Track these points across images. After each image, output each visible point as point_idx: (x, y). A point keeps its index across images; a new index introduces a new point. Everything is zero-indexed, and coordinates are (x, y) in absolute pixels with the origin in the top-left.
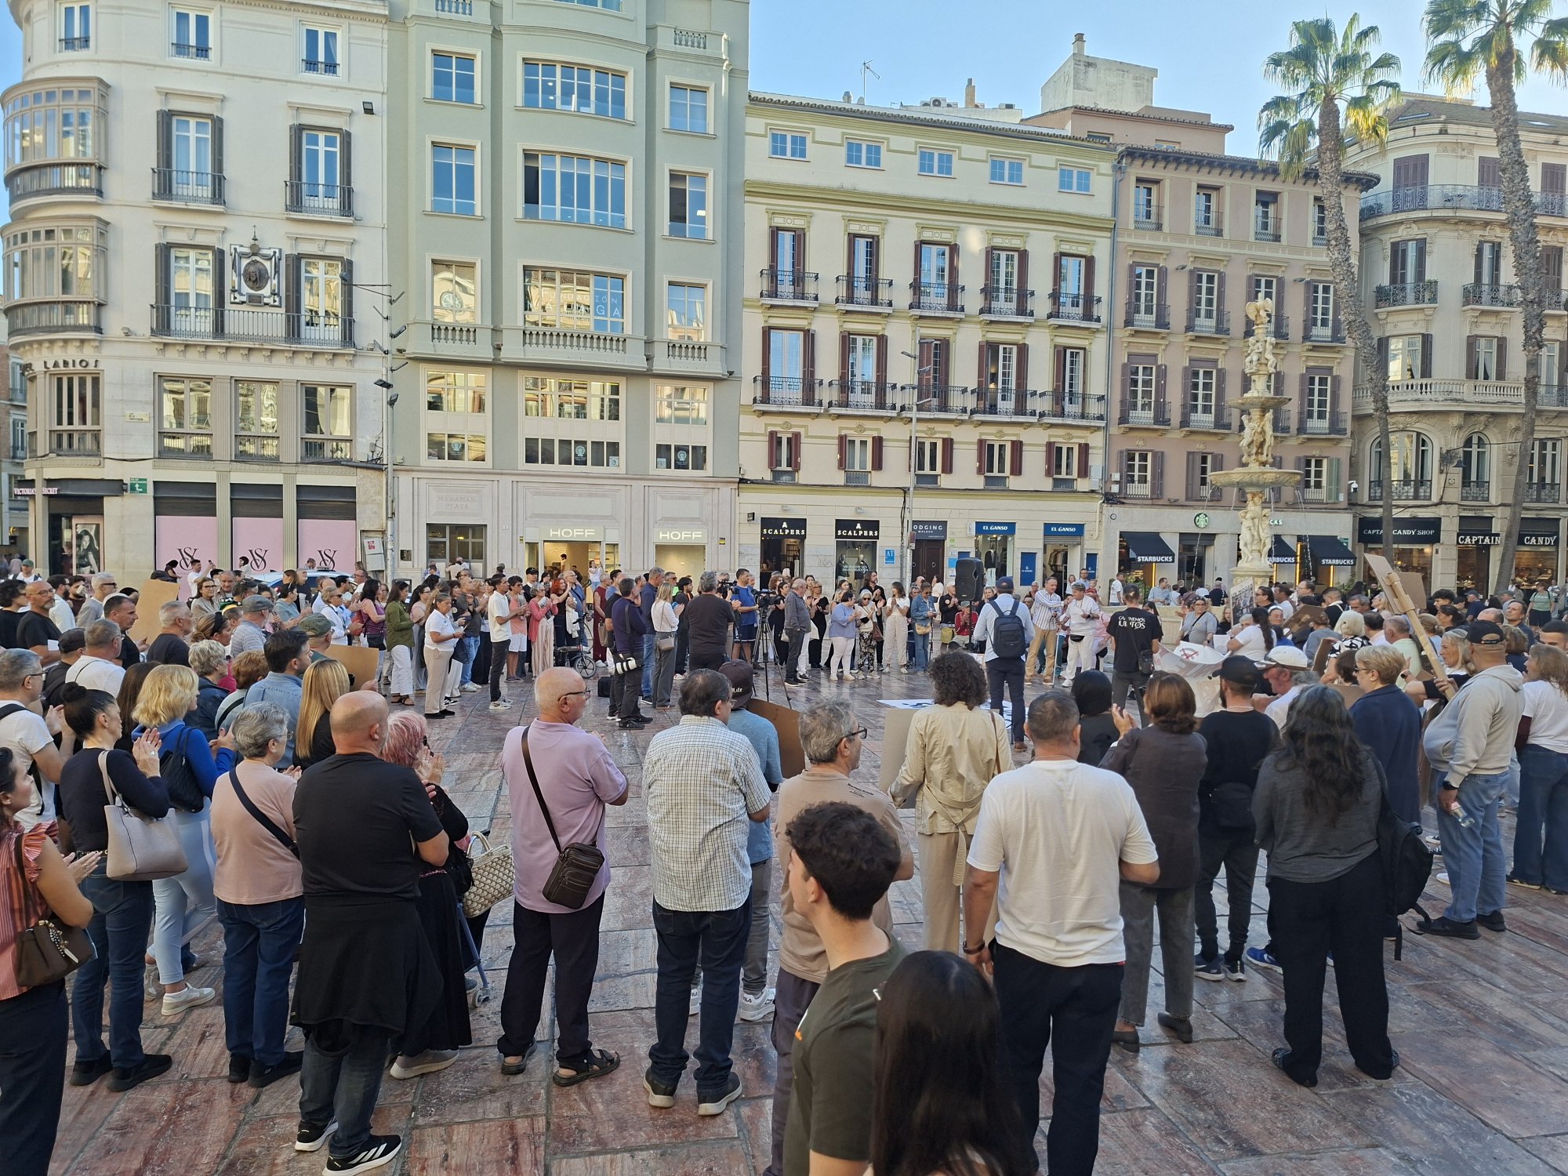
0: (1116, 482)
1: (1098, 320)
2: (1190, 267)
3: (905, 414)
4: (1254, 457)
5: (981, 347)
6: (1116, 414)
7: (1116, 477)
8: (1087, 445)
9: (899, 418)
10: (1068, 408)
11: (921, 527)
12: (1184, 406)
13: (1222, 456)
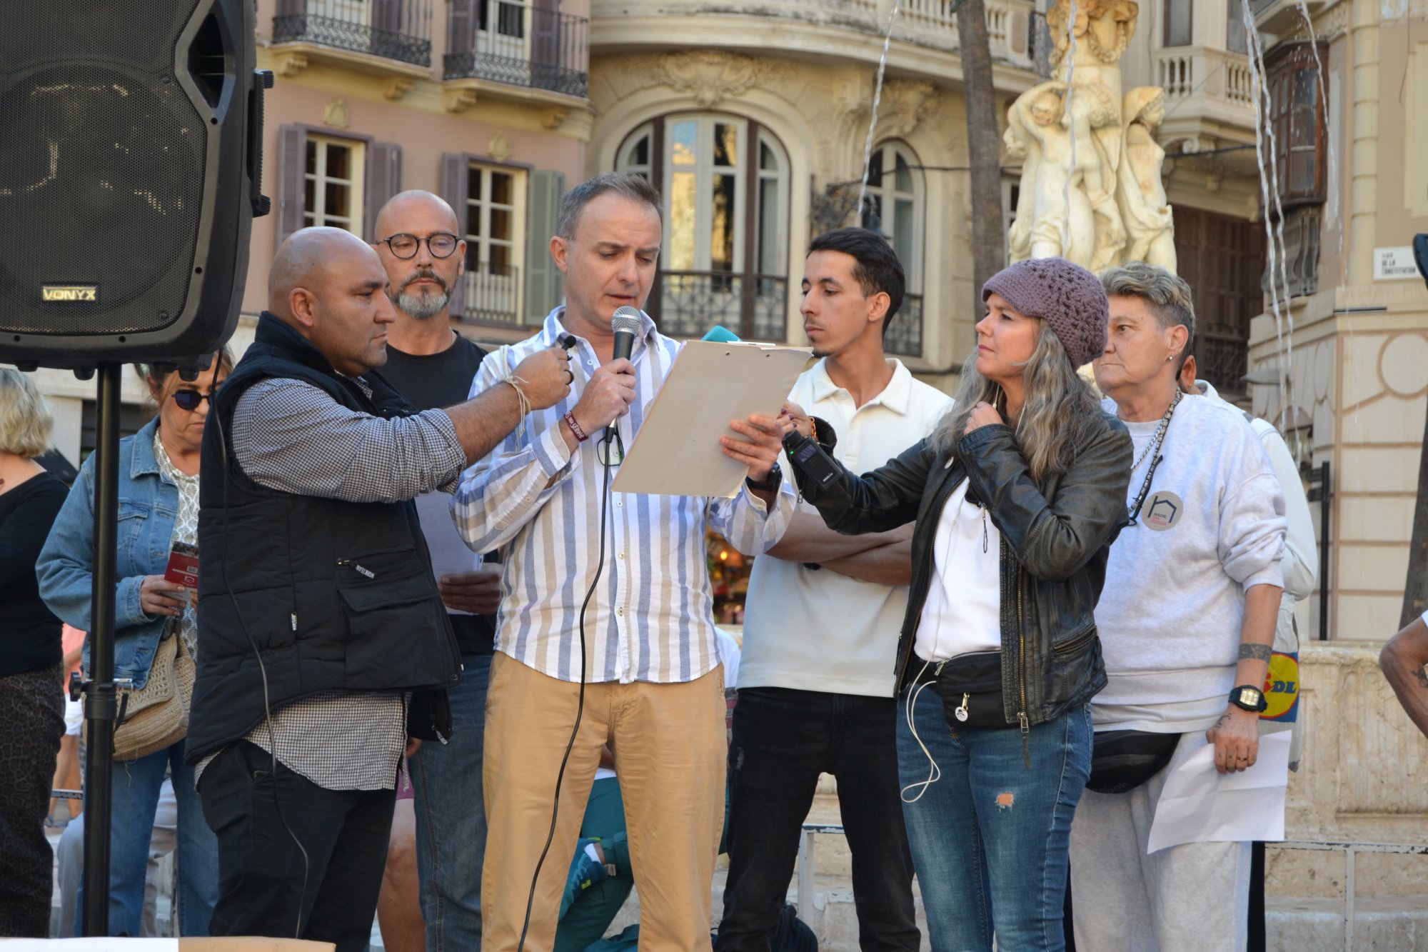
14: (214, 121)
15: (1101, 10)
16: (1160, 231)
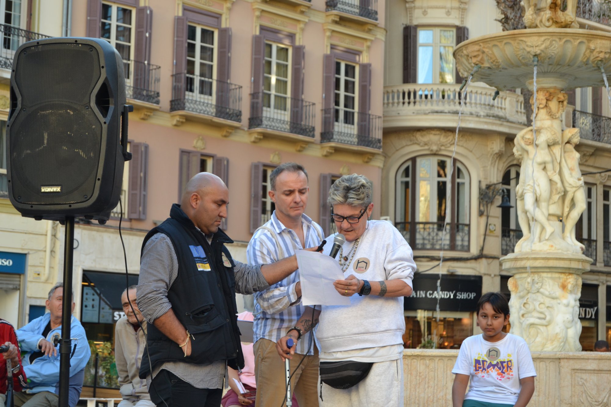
12: (176, 76)
13: (228, 161)
14: (105, 123)
15: (552, 97)
16: (579, 187)
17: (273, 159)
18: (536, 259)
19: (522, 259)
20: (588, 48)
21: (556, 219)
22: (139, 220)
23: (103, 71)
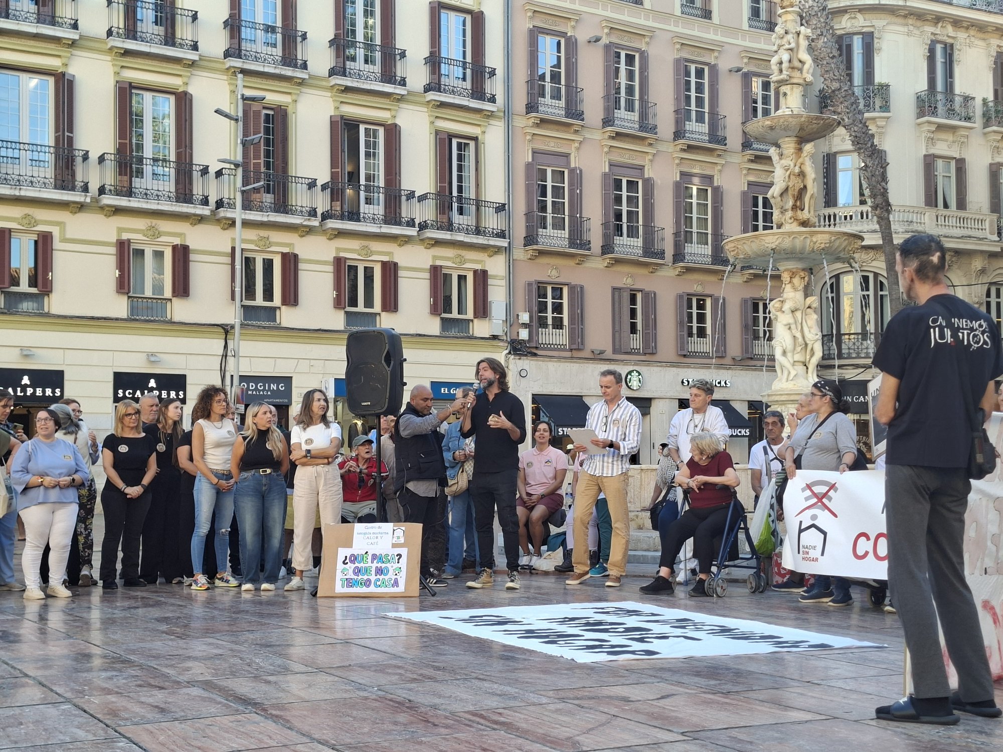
0: (525, 325)
1: (493, 100)
2: (605, 40)
3: (223, 213)
4: (790, 214)
5: (333, 123)
6: (519, 231)
7: (525, 318)
8: (485, 272)
9: (213, 219)
10: (457, 219)
11: (252, 386)
12: (605, 225)
13: (655, 294)
14: (389, 369)
15: (795, 275)
16: (816, 340)
17: (697, 289)
18: (781, 395)
19: (772, 395)
20: (811, 241)
21: (801, 364)
22: (578, 349)
23: (387, 345)
